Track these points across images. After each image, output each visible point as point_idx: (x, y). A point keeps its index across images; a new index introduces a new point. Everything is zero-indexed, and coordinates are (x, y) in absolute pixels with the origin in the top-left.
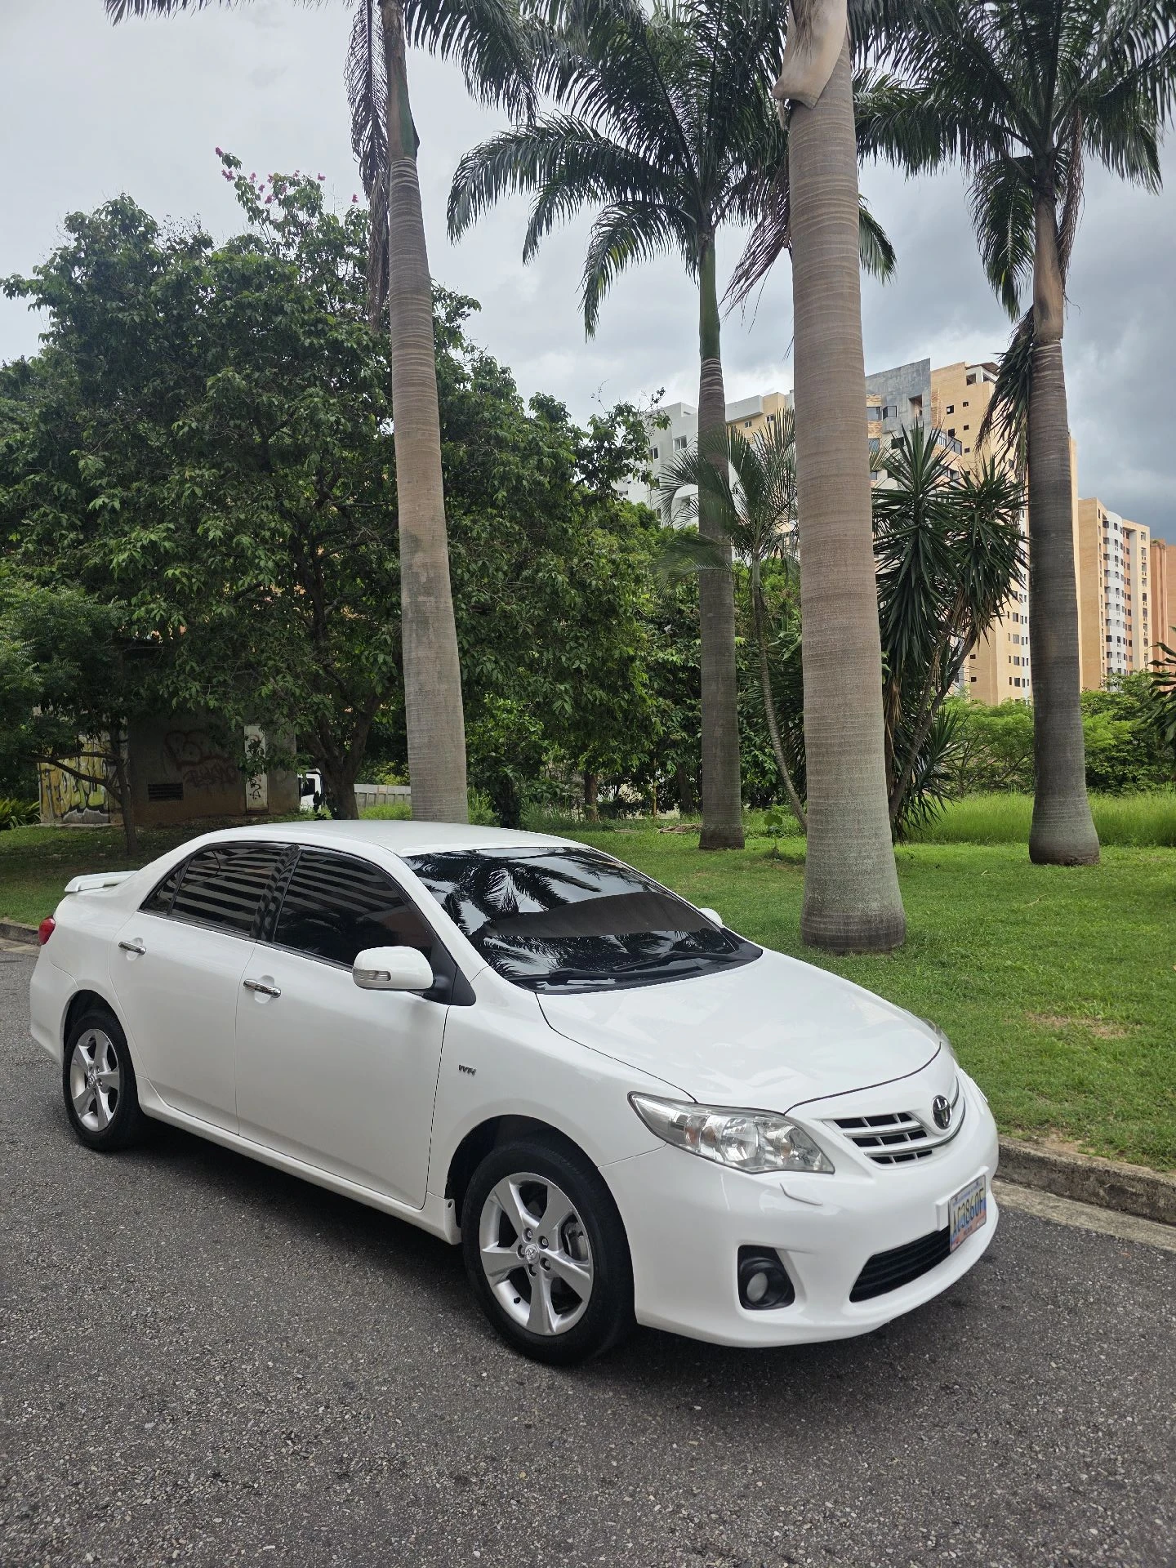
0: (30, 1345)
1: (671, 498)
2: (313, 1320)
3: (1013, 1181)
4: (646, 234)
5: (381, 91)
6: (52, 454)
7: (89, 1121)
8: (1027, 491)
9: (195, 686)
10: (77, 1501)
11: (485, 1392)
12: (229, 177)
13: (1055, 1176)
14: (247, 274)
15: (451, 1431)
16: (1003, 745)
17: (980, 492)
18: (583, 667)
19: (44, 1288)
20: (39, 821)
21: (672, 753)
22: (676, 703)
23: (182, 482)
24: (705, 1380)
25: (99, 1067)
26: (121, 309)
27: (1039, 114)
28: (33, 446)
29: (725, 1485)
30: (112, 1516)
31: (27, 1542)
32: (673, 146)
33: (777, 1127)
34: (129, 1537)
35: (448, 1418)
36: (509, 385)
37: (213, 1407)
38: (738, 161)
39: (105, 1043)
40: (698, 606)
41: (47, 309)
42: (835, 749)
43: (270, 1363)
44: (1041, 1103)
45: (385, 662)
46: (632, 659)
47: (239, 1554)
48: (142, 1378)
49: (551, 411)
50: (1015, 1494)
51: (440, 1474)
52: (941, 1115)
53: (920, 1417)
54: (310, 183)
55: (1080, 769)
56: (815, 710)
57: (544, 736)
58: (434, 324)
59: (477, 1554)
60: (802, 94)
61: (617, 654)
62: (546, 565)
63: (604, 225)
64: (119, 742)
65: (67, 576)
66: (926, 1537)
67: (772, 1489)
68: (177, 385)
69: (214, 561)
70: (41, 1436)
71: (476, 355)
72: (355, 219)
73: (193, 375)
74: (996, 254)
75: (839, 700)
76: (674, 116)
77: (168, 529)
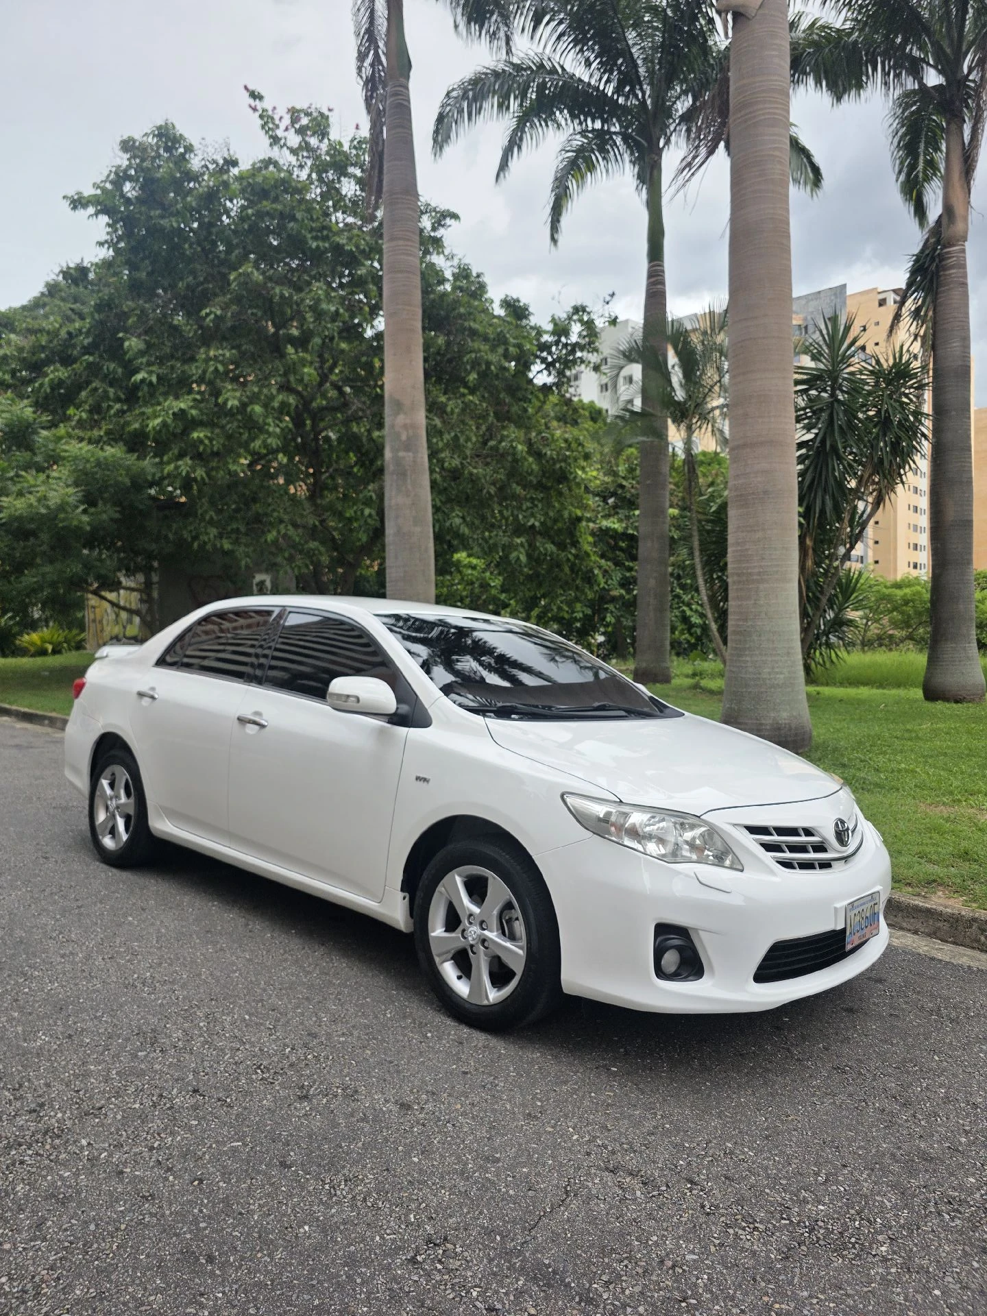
0: (48, 994)
1: (618, 375)
2: (286, 989)
3: (902, 929)
4: (604, 158)
5: (382, 24)
6: (104, 340)
7: (108, 842)
8: (931, 373)
9: (213, 532)
10: (77, 1103)
11: (429, 1047)
12: (255, 109)
13: (940, 924)
14: (266, 187)
15: (398, 1072)
16: (902, 613)
17: (890, 372)
18: (537, 524)
19: (63, 956)
20: (85, 648)
21: (611, 607)
22: (616, 564)
23: (208, 359)
24: (622, 1050)
25: (117, 797)
26: (162, 217)
27: (951, 45)
28: (88, 333)
29: (637, 1124)
30: (106, 1114)
31: (32, 1128)
32: (629, 79)
33: (693, 827)
34: (118, 1130)
35: (396, 1062)
36: (482, 287)
37: (196, 1044)
38: (685, 92)
39: (123, 776)
40: (638, 483)
41: (104, 219)
42: (755, 577)
43: (247, 1017)
44: (930, 868)
45: (370, 515)
46: (579, 519)
47: (211, 1147)
48: (138, 1020)
49: (517, 310)
50: (899, 1148)
51: (387, 1101)
52: (842, 835)
53: (813, 1087)
54: (322, 114)
55: (971, 619)
56: (738, 544)
57: (503, 590)
58: (421, 234)
59: (416, 1160)
60: (743, 6)
61: (566, 514)
62: (508, 436)
63: (568, 151)
64: (152, 584)
65: (113, 439)
66: (817, 1174)
67: (678, 1131)
68: (206, 280)
69: (231, 427)
70: (51, 1056)
71: (456, 262)
72: (358, 145)
73: (219, 273)
74: (908, 175)
75: (759, 535)
76: (631, 54)
77: (195, 400)
